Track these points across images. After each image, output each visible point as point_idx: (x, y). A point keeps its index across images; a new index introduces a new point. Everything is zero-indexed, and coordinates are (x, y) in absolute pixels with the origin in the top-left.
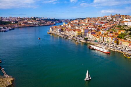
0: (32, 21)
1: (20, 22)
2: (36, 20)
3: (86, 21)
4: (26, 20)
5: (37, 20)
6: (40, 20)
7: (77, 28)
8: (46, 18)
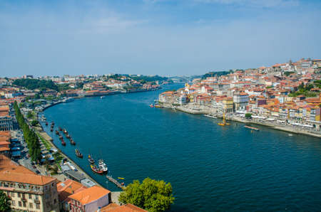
0: (113, 81)
1: (88, 85)
2: (120, 80)
3: (235, 78)
4: (99, 80)
5: (124, 81)
6: (128, 80)
7: (219, 93)
8: (139, 76)
